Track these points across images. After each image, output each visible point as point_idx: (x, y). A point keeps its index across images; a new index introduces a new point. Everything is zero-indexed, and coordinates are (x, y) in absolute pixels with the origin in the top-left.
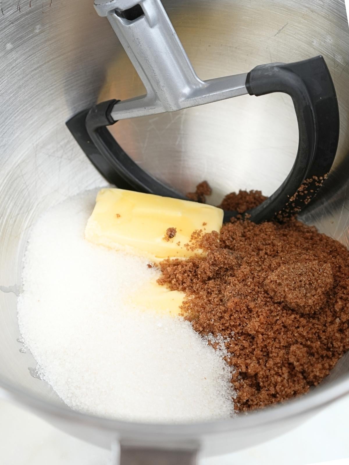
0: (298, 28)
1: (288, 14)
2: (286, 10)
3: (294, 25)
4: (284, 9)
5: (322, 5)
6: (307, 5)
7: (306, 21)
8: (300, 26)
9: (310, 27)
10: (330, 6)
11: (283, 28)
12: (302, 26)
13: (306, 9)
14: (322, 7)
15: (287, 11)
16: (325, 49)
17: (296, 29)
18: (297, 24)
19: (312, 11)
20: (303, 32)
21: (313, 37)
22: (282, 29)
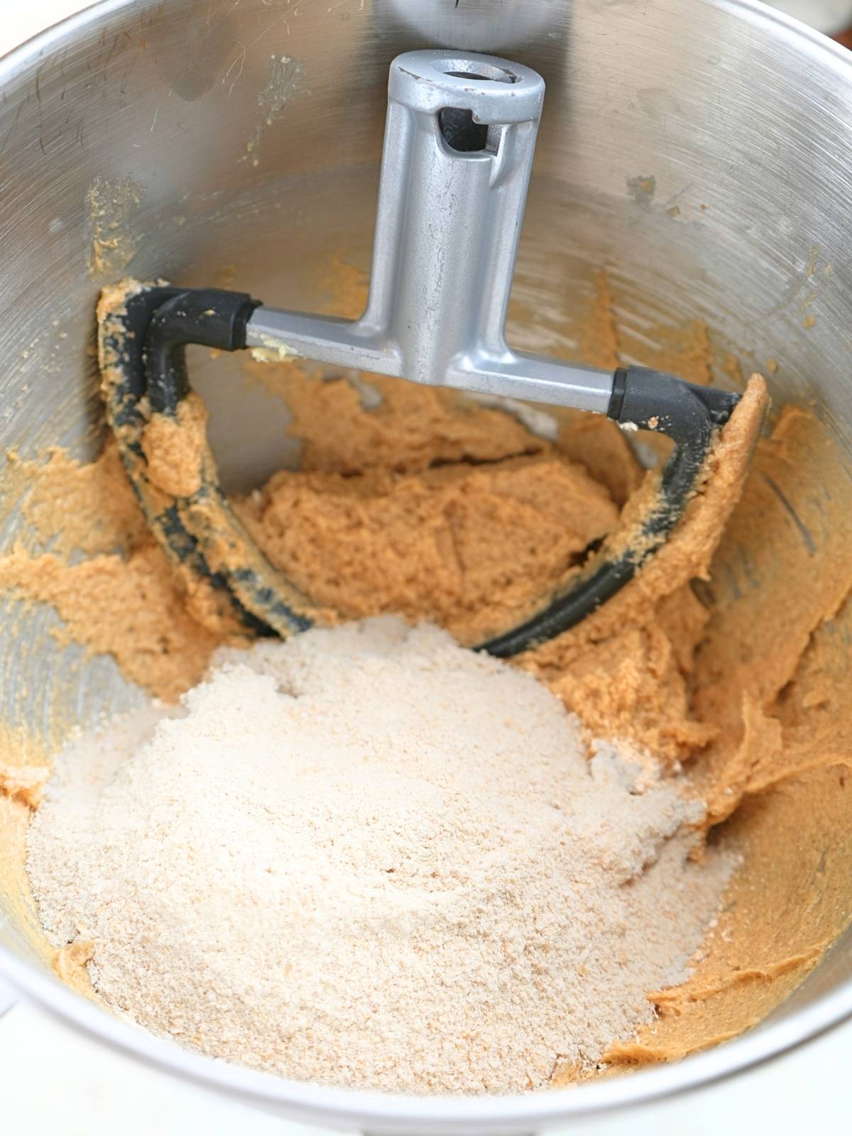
0: (717, 195)
1: (696, 163)
2: (693, 154)
3: (708, 188)
4: (687, 151)
5: (775, 150)
6: (740, 146)
7: (736, 182)
8: (720, 190)
9: (743, 195)
10: (792, 154)
11: (683, 191)
12: (725, 191)
13: (739, 155)
14: (774, 154)
15: (694, 157)
16: (774, 245)
17: (713, 196)
18: (714, 186)
19: (752, 161)
20: (728, 205)
21: (750, 216)
22: (681, 193)
